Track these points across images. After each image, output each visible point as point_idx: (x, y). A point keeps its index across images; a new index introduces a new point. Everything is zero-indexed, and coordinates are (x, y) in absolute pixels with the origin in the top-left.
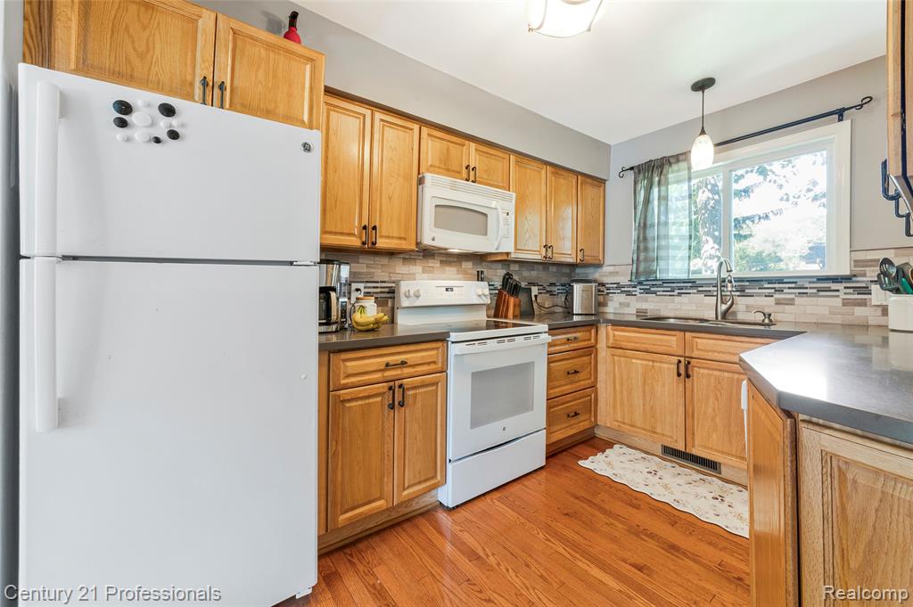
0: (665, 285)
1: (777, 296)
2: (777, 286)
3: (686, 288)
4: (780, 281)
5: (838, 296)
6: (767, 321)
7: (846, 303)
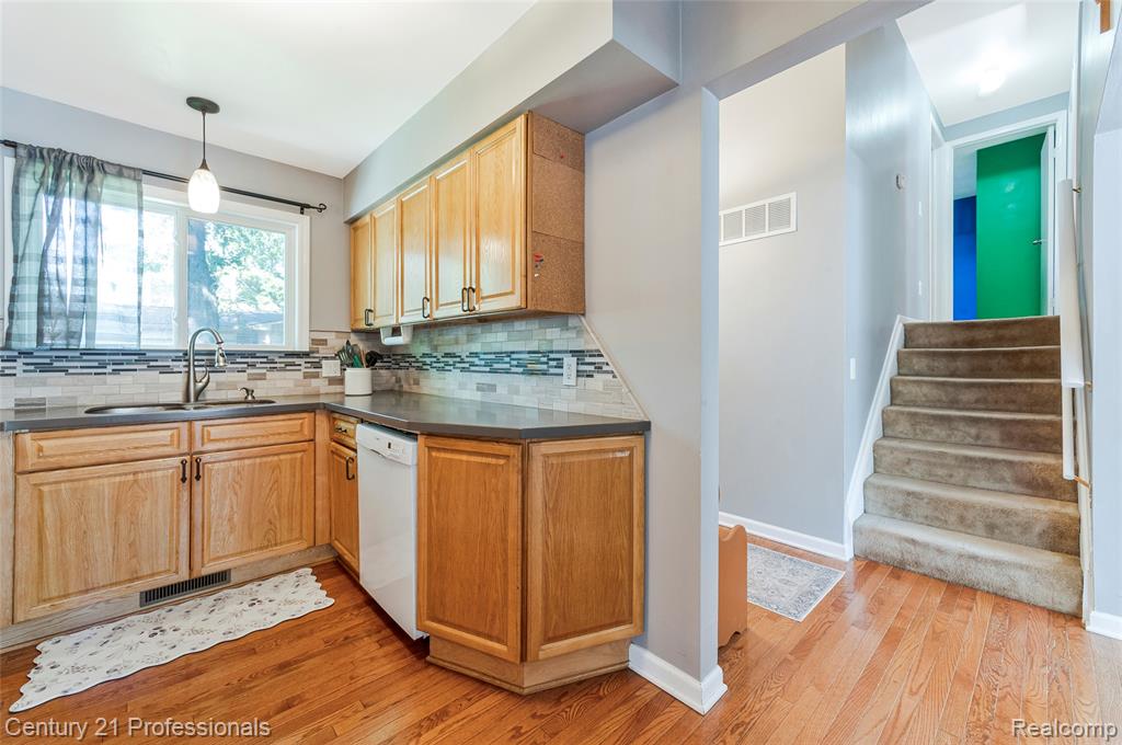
0: (85, 357)
1: (250, 371)
2: (249, 360)
3: (129, 362)
4: (253, 355)
5: (300, 370)
6: (250, 398)
7: (307, 376)
